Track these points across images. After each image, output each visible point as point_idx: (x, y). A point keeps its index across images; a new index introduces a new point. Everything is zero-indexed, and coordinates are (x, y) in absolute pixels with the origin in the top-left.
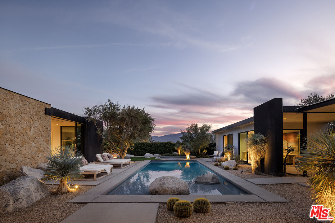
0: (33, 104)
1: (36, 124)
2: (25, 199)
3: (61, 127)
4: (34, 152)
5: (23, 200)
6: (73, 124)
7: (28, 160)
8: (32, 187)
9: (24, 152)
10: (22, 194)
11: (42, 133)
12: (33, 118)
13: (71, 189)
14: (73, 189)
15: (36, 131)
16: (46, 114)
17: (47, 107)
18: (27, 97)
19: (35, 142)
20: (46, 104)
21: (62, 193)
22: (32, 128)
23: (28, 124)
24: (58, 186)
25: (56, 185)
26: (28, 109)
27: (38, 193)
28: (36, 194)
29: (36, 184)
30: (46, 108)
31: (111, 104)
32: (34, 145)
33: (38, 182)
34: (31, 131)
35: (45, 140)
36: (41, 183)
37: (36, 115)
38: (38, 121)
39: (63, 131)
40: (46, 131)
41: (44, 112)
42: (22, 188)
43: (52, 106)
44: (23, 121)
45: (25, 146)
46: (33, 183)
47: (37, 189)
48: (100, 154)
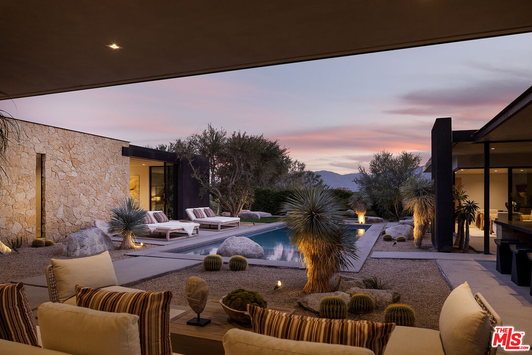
0: (108, 144)
1: (112, 169)
2: (89, 247)
3: (151, 168)
4: (109, 203)
5: (87, 247)
6: (161, 164)
7: (103, 214)
8: (97, 237)
9: (99, 203)
10: (87, 241)
11: (119, 179)
12: (108, 162)
13: (135, 246)
14: (138, 247)
15: (112, 177)
16: (123, 155)
17: (125, 146)
18: (102, 137)
19: (111, 191)
20: (123, 142)
21: (124, 248)
22: (108, 175)
23: (103, 170)
24: (121, 243)
25: (120, 241)
26: (102, 152)
27: (102, 245)
28: (99, 245)
29: (100, 235)
30: (123, 148)
31: (212, 132)
32: (109, 195)
33: (103, 234)
34: (106, 179)
35: (123, 188)
36: (106, 236)
37: (112, 157)
38: (114, 165)
39: (153, 172)
40: (123, 177)
41: (121, 152)
42: (87, 236)
43: (130, 144)
44: (97, 166)
45: (99, 196)
46: (98, 234)
47: (101, 240)
48: (192, 209)
